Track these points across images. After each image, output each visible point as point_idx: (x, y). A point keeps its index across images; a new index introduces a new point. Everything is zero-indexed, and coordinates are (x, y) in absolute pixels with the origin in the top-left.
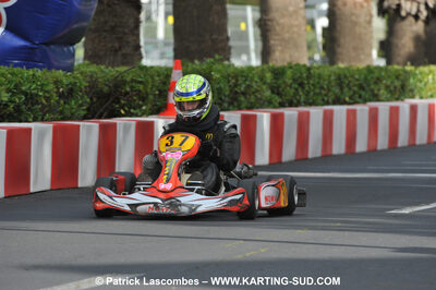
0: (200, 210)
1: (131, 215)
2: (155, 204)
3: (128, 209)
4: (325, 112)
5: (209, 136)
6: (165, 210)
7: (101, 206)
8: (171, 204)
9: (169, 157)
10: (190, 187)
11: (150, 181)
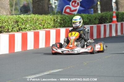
0: (80, 52)
1: (62, 54)
2: (68, 51)
3: (61, 52)
5: (81, 32)
7: (53, 52)
8: (72, 51)
9: (71, 38)
10: (77, 46)
11: (67, 45)
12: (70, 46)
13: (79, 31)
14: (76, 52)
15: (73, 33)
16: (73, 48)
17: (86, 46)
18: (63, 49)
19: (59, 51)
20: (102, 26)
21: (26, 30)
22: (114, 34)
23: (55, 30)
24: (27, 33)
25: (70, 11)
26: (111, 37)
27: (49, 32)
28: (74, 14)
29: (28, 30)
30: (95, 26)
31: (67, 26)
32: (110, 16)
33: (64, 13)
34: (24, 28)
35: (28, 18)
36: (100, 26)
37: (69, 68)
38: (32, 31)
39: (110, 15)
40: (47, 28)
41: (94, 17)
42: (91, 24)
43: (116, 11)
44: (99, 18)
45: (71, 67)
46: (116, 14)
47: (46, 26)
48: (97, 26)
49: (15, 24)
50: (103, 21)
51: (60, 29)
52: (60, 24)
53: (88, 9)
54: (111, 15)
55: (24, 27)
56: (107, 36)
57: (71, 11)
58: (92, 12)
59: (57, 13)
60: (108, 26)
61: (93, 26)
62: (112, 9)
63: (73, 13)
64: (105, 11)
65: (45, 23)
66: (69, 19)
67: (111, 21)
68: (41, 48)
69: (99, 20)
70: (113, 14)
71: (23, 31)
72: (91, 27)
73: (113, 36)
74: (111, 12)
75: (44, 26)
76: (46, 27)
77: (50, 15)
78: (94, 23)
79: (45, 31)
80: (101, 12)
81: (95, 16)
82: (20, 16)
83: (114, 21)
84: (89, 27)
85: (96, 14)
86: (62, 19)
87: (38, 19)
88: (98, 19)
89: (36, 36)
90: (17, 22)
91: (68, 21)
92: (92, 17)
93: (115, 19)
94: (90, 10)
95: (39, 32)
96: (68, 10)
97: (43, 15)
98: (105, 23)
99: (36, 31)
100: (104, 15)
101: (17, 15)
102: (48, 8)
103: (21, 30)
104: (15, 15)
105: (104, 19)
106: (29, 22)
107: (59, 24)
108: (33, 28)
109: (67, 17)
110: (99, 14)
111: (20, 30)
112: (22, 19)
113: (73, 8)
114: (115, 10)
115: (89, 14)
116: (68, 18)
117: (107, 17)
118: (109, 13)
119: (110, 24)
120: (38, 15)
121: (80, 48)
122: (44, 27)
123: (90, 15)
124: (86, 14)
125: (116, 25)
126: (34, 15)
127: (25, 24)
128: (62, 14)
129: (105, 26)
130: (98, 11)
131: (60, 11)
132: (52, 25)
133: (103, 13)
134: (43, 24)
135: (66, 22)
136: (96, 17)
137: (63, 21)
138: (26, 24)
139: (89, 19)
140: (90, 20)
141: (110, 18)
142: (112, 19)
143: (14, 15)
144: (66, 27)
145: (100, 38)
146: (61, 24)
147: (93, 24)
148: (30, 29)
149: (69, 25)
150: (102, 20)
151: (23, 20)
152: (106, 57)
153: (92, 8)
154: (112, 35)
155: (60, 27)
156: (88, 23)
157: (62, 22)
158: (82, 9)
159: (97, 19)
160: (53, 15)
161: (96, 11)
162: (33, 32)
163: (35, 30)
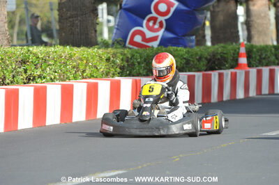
20: (215, 75)
21: (44, 80)
22: (240, 94)
23: (109, 82)
24: (46, 87)
25: (143, 41)
26: (233, 100)
27: (96, 85)
28: (153, 47)
29: (47, 81)
30: (198, 76)
31: (135, 74)
32: (234, 54)
33: (130, 43)
34: (40, 77)
35: (48, 53)
36: (211, 74)
37: (140, 167)
38: (57, 82)
39: (232, 51)
40: (92, 76)
41: (197, 54)
42: (189, 71)
43: (245, 42)
44: (209, 57)
45: (145, 165)
46: (246, 48)
47: (88, 72)
48: (203, 75)
49: (20, 68)
50: (217, 65)
51: (120, 81)
52: (120, 68)
53: (184, 36)
54: (235, 50)
55: (39, 73)
56: (225, 99)
57: (144, 39)
58: (194, 44)
59: (113, 44)
60: (227, 75)
61: (194, 76)
62: (237, 37)
63: (150, 44)
64: (221, 42)
65: (86, 66)
66: (141, 57)
67: (235, 64)
68: (76, 123)
69: (209, 61)
70: (239, 49)
71: (36, 83)
72: (189, 76)
73: (238, 98)
74: (234, 44)
75: (84, 71)
76: (89, 75)
77: (99, 48)
78: (197, 68)
79: (86, 84)
80: (213, 43)
81: (199, 53)
82: (31, 49)
83: (241, 64)
84: (186, 76)
85: (202, 48)
86: (125, 57)
87: (71, 57)
88: (206, 58)
89: (67, 95)
90: (24, 62)
91: (139, 63)
92: (192, 55)
93: (243, 60)
94: (188, 38)
95: (72, 85)
96: (138, 39)
97: (82, 48)
98: (221, 69)
99: (67, 83)
100: (219, 52)
101: (25, 47)
102: (93, 32)
103: (33, 80)
104: (20, 46)
105: (219, 59)
106: (50, 63)
107: (118, 70)
108: (60, 76)
109: (137, 53)
110: (208, 48)
111: (29, 79)
112: (35, 55)
113: (149, 34)
114: (244, 40)
115: (185, 47)
116: (138, 55)
117: (226, 56)
118: (230, 47)
119: (233, 70)
120: (72, 47)
122: (85, 74)
123: (188, 51)
124: (179, 46)
125: (247, 74)
126: (61, 47)
127: (41, 67)
128: (124, 46)
129: (221, 76)
130: (205, 41)
131: (121, 39)
132: (102, 70)
133: (216, 46)
134: (82, 68)
135: (134, 65)
136: (201, 55)
137: (127, 61)
138: (43, 67)
139: (185, 59)
140: (188, 62)
141: (233, 57)
142: (237, 60)
143: (18, 47)
144: (133, 76)
145: (210, 103)
146: (122, 68)
147: (194, 69)
148: (53, 77)
149: (141, 71)
150: (215, 63)
151: (38, 57)
152: (222, 146)
153: (193, 35)
154: (235, 96)
155: (121, 76)
156: (183, 68)
157: (126, 64)
158: (170, 35)
159: (204, 59)
160: (105, 47)
161: (201, 41)
162: (60, 86)
163: (65, 81)
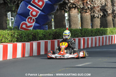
0: (69, 57)
1: (56, 58)
2: (60, 56)
4: (91, 38)
5: (69, 43)
6: (62, 58)
7: (49, 57)
8: (63, 56)
9: (62, 47)
10: (67, 53)
11: (59, 52)
12: (61, 53)
13: (68, 42)
14: (66, 57)
15: (64, 43)
16: (63, 54)
17: (72, 53)
18: (57, 55)
19: (53, 56)
100: (58, 32)
121: (69, 54)
